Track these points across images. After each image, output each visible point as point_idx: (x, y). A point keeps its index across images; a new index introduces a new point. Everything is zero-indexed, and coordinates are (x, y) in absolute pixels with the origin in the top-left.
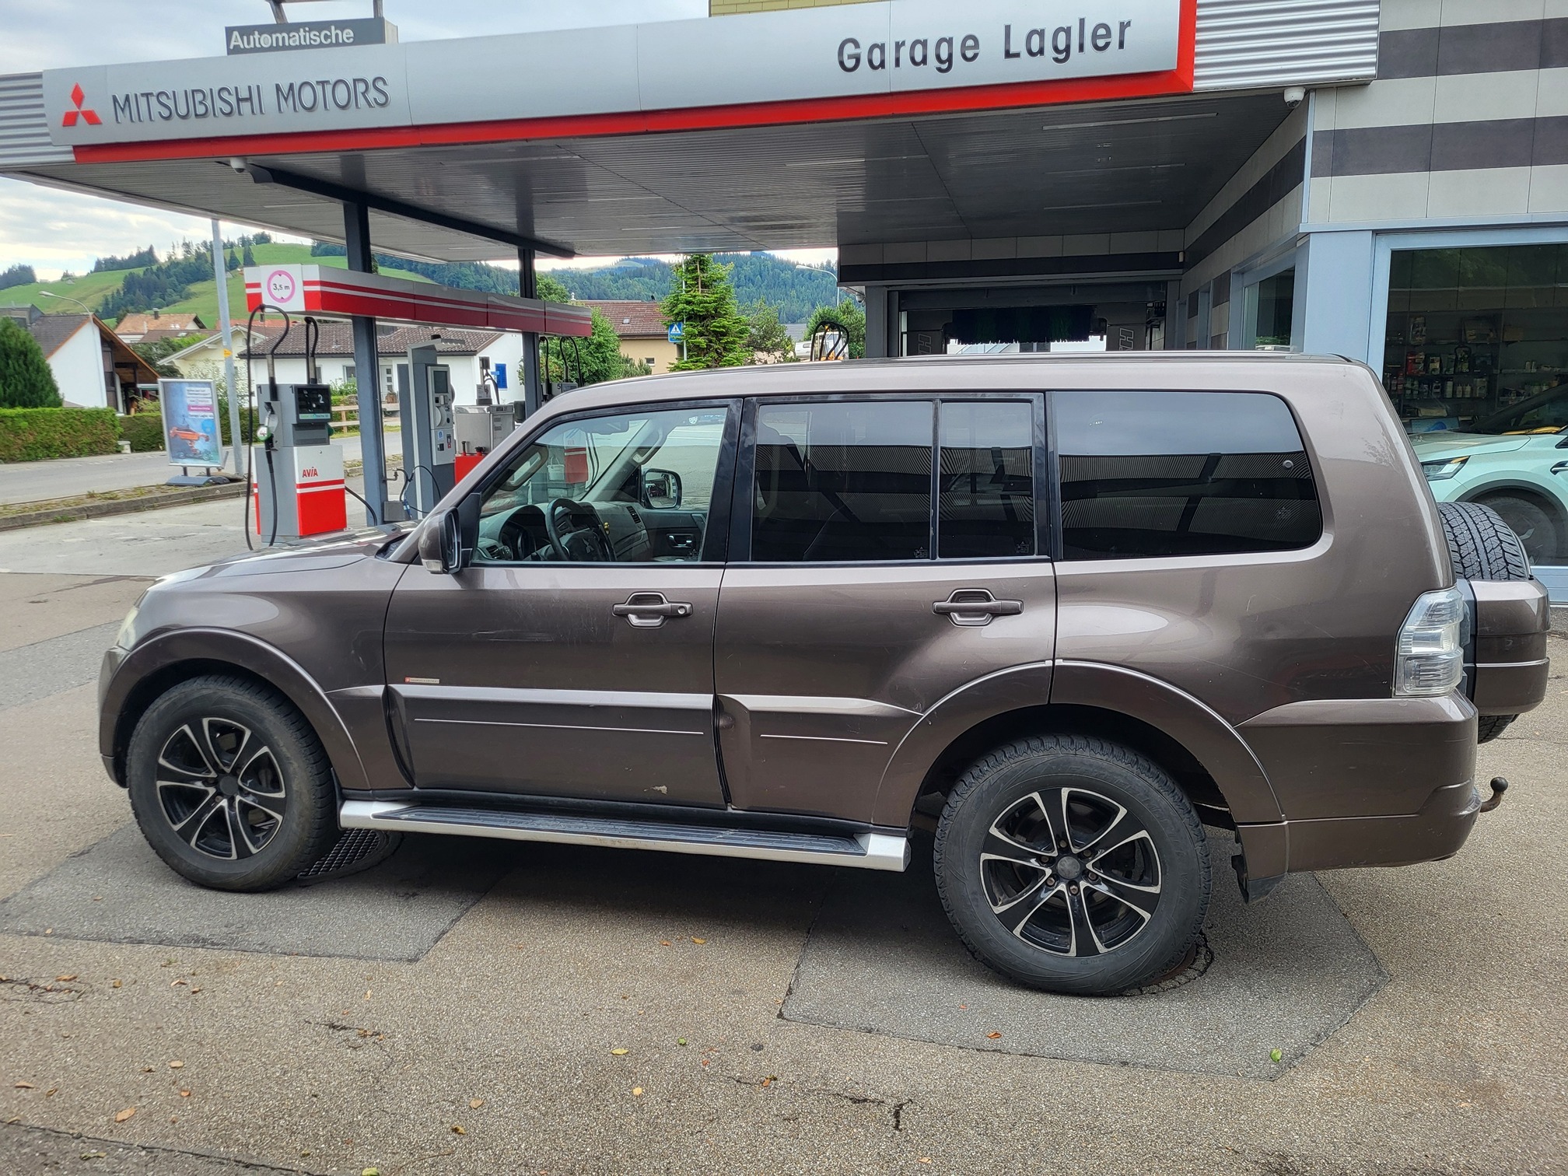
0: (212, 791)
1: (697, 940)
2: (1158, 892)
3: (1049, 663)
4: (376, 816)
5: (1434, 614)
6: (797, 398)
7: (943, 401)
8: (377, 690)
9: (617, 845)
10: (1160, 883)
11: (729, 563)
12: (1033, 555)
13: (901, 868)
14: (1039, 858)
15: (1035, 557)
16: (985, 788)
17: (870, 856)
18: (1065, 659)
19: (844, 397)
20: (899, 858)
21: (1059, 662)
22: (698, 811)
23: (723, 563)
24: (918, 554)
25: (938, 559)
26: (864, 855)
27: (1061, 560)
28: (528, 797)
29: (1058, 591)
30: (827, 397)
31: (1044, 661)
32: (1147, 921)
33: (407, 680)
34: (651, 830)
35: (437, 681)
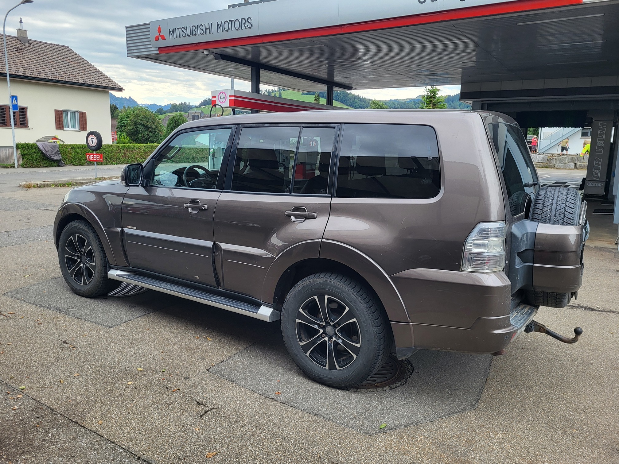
0: (79, 260)
1: (208, 339)
2: (359, 346)
3: (320, 240)
4: (117, 275)
5: (485, 234)
6: (254, 125)
7: (304, 127)
8: (119, 229)
9: (182, 297)
10: (360, 343)
11: (224, 191)
12: (326, 194)
13: (268, 320)
14: (319, 325)
15: (327, 195)
16: (297, 291)
17: (258, 314)
18: (326, 239)
19: (270, 125)
20: (268, 316)
21: (324, 240)
22: (210, 288)
23: (221, 190)
24: (286, 191)
25: (293, 194)
26: (256, 313)
27: (335, 197)
28: (161, 275)
29: (331, 210)
30: (264, 125)
31: (318, 239)
32: (355, 359)
33: (128, 227)
34: (195, 293)
35: (135, 228)
